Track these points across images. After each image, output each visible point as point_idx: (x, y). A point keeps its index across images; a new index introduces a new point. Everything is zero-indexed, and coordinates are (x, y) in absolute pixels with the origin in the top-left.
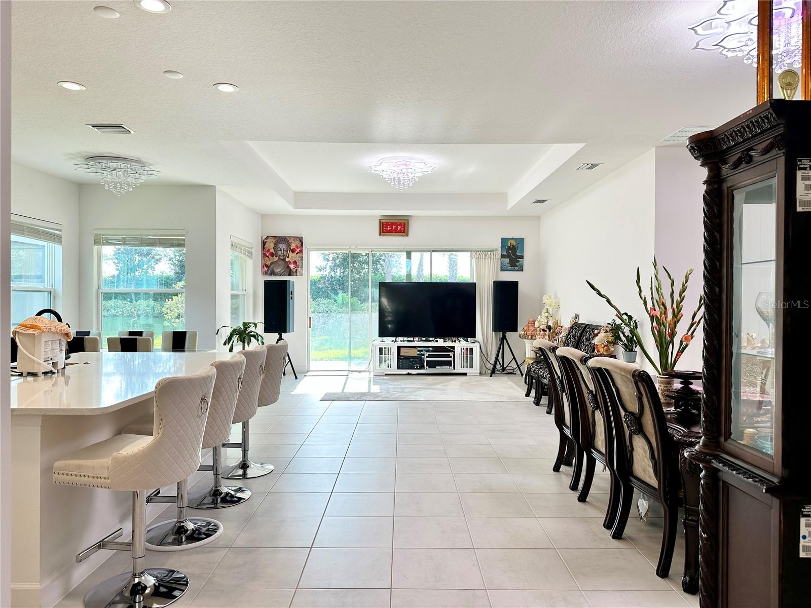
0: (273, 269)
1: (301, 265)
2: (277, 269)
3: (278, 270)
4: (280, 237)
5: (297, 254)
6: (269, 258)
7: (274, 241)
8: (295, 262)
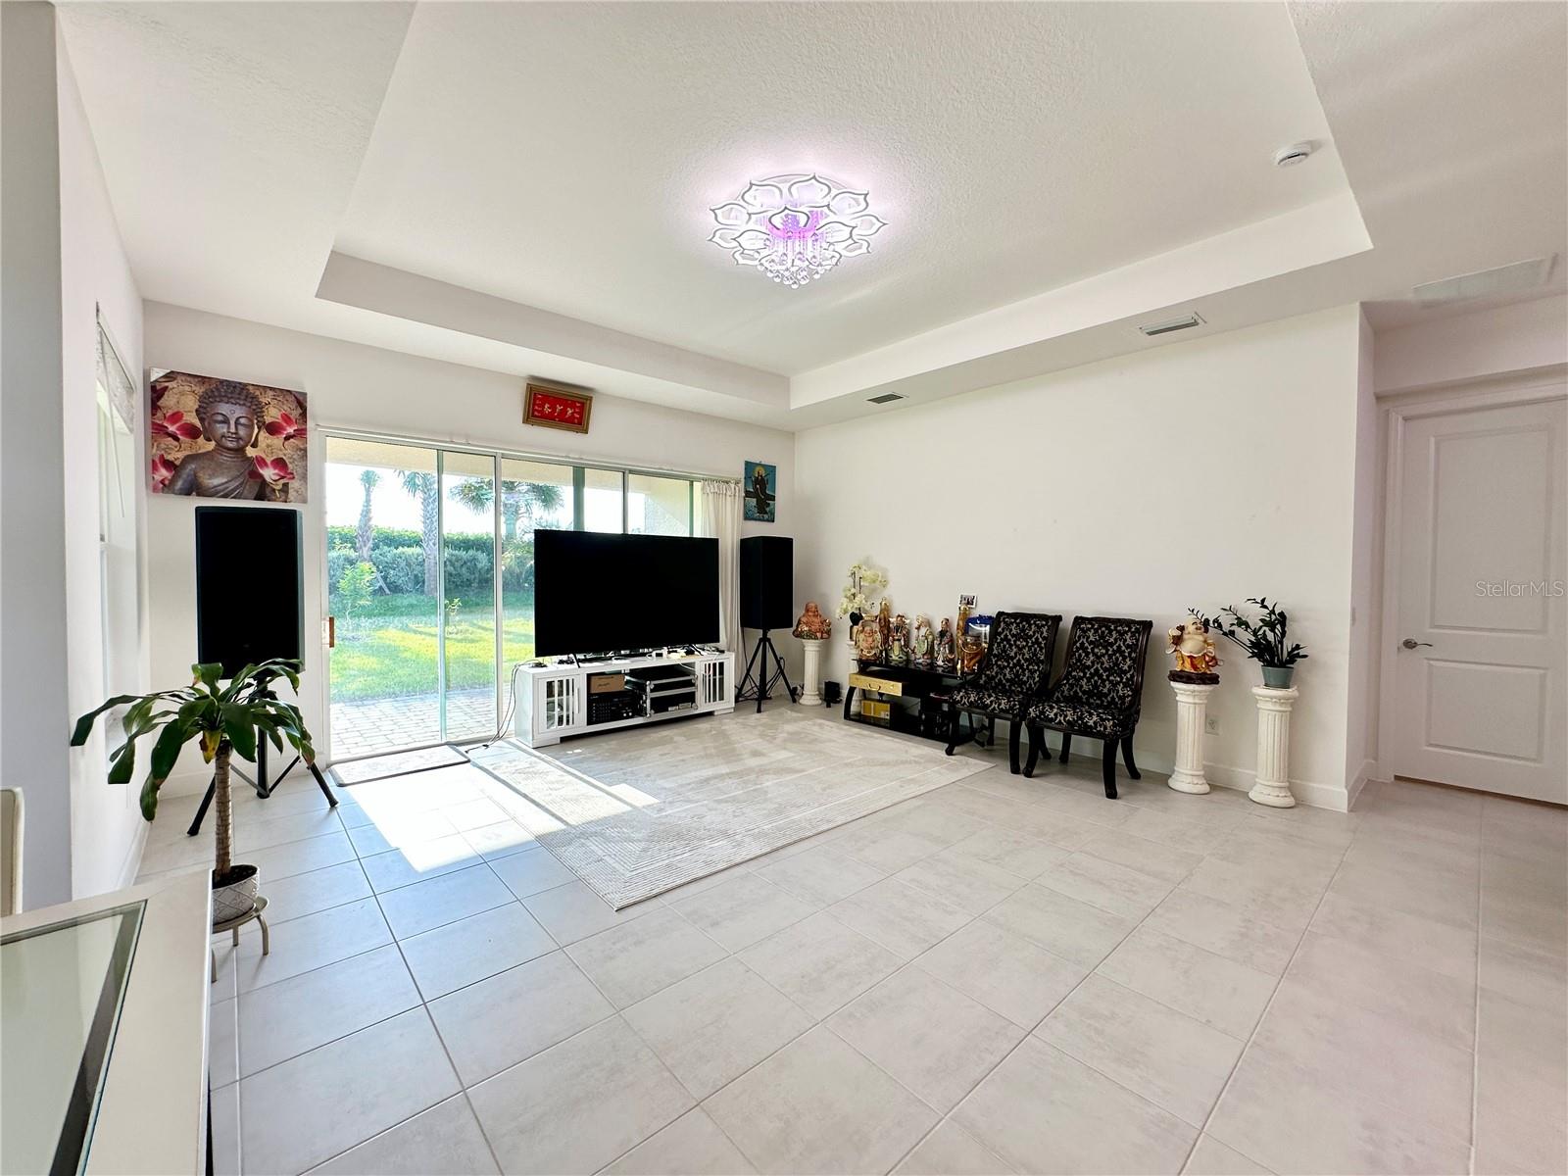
0: (195, 475)
1: (300, 471)
2: (211, 477)
3: (216, 481)
4: (222, 382)
5: (287, 438)
6: (176, 439)
7: (200, 390)
8: (280, 463)
